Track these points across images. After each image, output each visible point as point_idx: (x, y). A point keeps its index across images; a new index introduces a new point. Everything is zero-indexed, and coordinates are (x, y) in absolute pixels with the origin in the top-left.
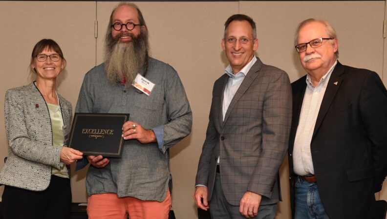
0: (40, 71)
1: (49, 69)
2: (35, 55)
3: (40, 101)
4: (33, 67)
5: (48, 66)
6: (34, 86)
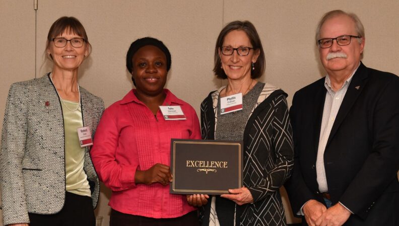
0: (58, 59)
1: (68, 57)
2: (51, 38)
3: (52, 97)
4: (49, 53)
5: (67, 53)
6: (48, 79)
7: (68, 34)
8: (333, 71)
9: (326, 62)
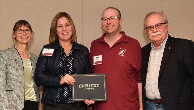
0: (19, 39)
1: (24, 38)
2: (15, 29)
3: (18, 57)
4: (14, 37)
5: (24, 36)
6: (15, 48)
7: (24, 28)
8: (155, 41)
9: (151, 37)
